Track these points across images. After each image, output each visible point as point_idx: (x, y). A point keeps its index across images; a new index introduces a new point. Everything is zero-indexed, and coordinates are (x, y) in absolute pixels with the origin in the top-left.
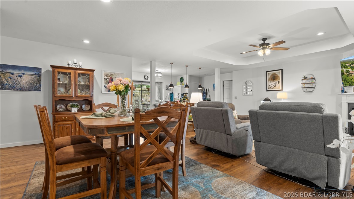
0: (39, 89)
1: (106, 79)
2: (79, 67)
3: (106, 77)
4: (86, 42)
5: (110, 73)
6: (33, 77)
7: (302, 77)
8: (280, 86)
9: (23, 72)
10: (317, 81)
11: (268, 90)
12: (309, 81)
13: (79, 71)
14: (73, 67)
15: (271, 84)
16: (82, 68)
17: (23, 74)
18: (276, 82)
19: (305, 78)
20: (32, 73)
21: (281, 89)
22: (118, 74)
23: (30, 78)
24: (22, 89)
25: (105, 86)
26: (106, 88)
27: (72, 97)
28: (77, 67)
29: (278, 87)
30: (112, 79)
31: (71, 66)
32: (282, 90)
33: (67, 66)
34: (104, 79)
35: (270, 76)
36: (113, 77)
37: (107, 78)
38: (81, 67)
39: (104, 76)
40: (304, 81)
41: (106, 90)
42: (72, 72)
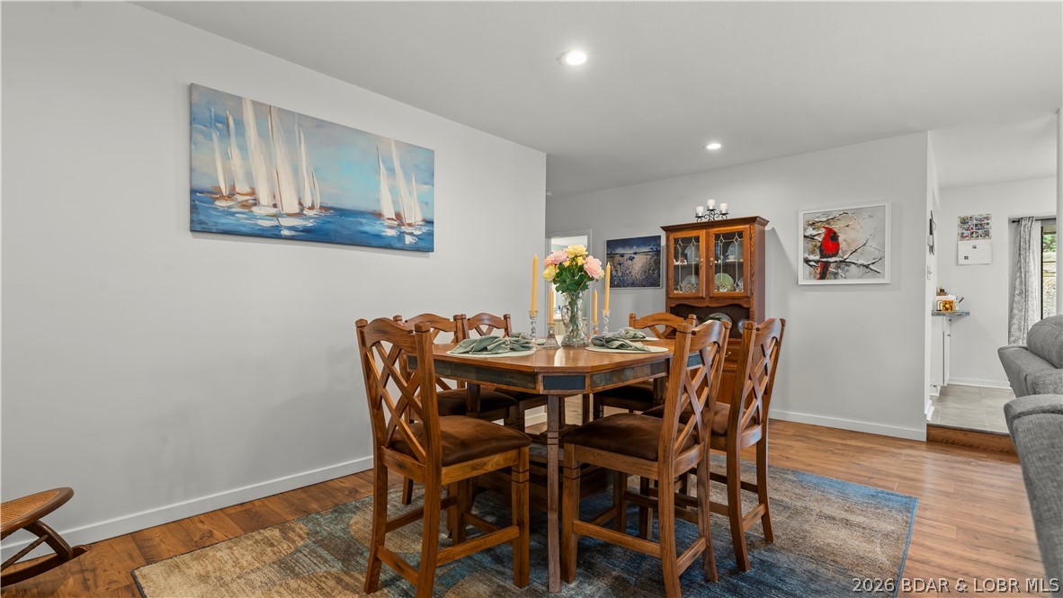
0: (655, 283)
1: (812, 238)
2: (720, 218)
3: (810, 232)
4: (714, 146)
5: (824, 214)
6: (649, 257)
9: (635, 249)
13: (716, 230)
14: (707, 220)
16: (729, 217)
17: (635, 253)
20: (647, 249)
22: (857, 211)
23: (644, 261)
24: (633, 285)
25: (807, 261)
26: (811, 266)
27: (702, 298)
28: (716, 219)
30: (835, 233)
31: (704, 220)
33: (694, 221)
34: (805, 237)
36: (835, 227)
37: (815, 233)
38: (724, 217)
39: (805, 230)
41: (810, 274)
42: (702, 234)
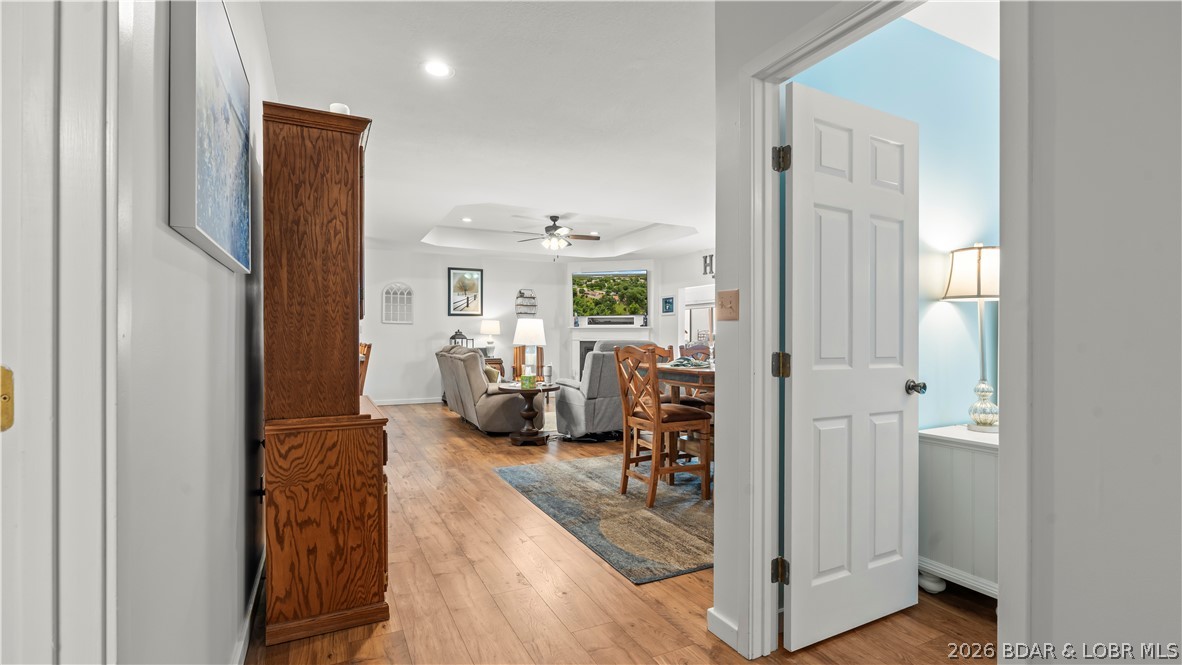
7: (516, 294)
8: (477, 306)
10: (538, 301)
11: (452, 312)
12: (526, 302)
15: (458, 298)
18: (471, 295)
19: (521, 295)
21: (479, 313)
29: (474, 307)
32: (482, 314)
35: (457, 280)
40: (520, 300)
